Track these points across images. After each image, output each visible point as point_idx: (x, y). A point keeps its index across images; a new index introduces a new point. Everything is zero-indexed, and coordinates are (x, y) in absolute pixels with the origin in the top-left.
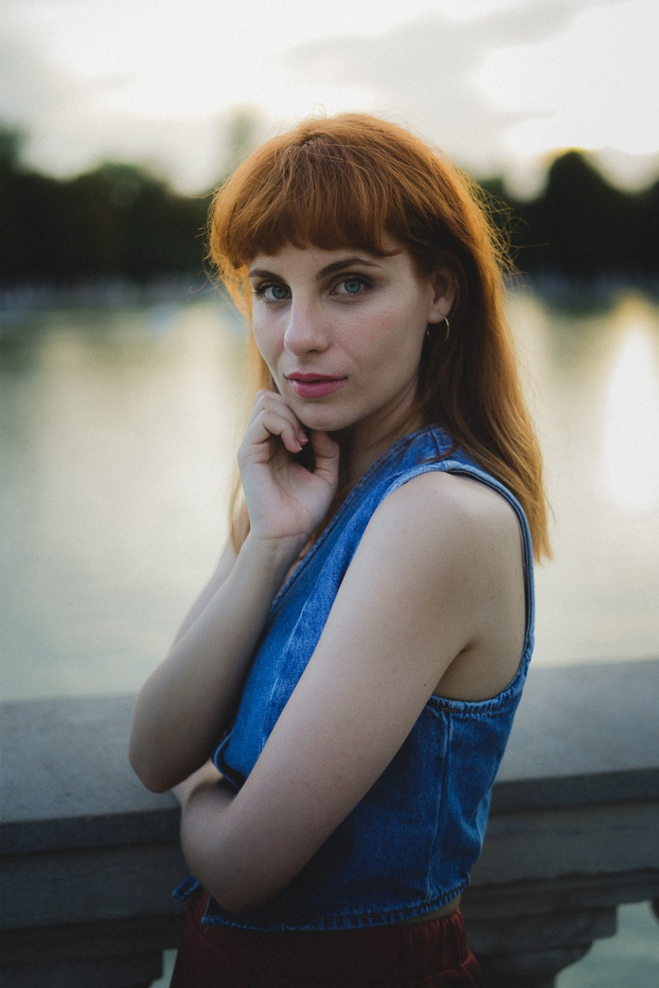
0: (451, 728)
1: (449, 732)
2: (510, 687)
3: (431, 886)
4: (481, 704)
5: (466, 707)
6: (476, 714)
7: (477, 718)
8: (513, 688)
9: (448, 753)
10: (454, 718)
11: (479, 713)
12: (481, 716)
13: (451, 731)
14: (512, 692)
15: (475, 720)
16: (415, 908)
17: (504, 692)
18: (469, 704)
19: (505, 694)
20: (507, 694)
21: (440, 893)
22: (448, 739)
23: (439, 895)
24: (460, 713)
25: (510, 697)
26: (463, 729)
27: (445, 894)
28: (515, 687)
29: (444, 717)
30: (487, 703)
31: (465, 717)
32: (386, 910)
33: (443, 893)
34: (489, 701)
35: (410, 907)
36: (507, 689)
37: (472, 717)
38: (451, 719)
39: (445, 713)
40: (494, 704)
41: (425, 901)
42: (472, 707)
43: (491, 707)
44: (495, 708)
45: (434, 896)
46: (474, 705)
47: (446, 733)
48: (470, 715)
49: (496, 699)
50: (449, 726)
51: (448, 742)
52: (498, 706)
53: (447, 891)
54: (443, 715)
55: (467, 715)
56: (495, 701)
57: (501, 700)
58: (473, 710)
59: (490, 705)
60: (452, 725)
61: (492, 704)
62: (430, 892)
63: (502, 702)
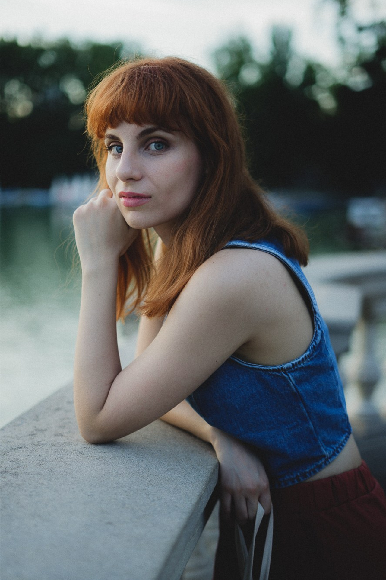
0: (291, 378)
1: (291, 380)
2: (314, 341)
3: (326, 450)
4: (301, 359)
5: (293, 364)
6: (300, 364)
7: (302, 366)
8: (315, 340)
9: (296, 389)
10: (289, 372)
11: (301, 363)
12: (303, 364)
13: (292, 379)
14: (315, 343)
15: (302, 367)
16: (322, 463)
17: (311, 345)
18: (294, 362)
19: (312, 346)
20: (314, 346)
21: (333, 448)
22: (293, 383)
23: (333, 450)
24: (292, 368)
25: (315, 346)
26: (297, 374)
27: (337, 448)
28: (316, 339)
29: (284, 375)
30: (303, 356)
31: (295, 369)
32: (308, 470)
33: (335, 448)
34: (305, 355)
35: (319, 464)
36: (313, 342)
37: (299, 367)
38: (288, 374)
39: (284, 372)
40: (308, 355)
41: (326, 458)
42: (296, 363)
43: (307, 357)
44: (309, 356)
45: (329, 454)
46: (297, 361)
47: (290, 381)
48: (297, 367)
49: (308, 351)
50: (289, 378)
51: (293, 384)
52: (311, 353)
53: (337, 446)
54: (283, 374)
55: (296, 367)
56: (308, 353)
57: (311, 351)
58: (297, 364)
59: (305, 357)
60: (290, 376)
61: (307, 355)
62: (327, 453)
63: (312, 351)
